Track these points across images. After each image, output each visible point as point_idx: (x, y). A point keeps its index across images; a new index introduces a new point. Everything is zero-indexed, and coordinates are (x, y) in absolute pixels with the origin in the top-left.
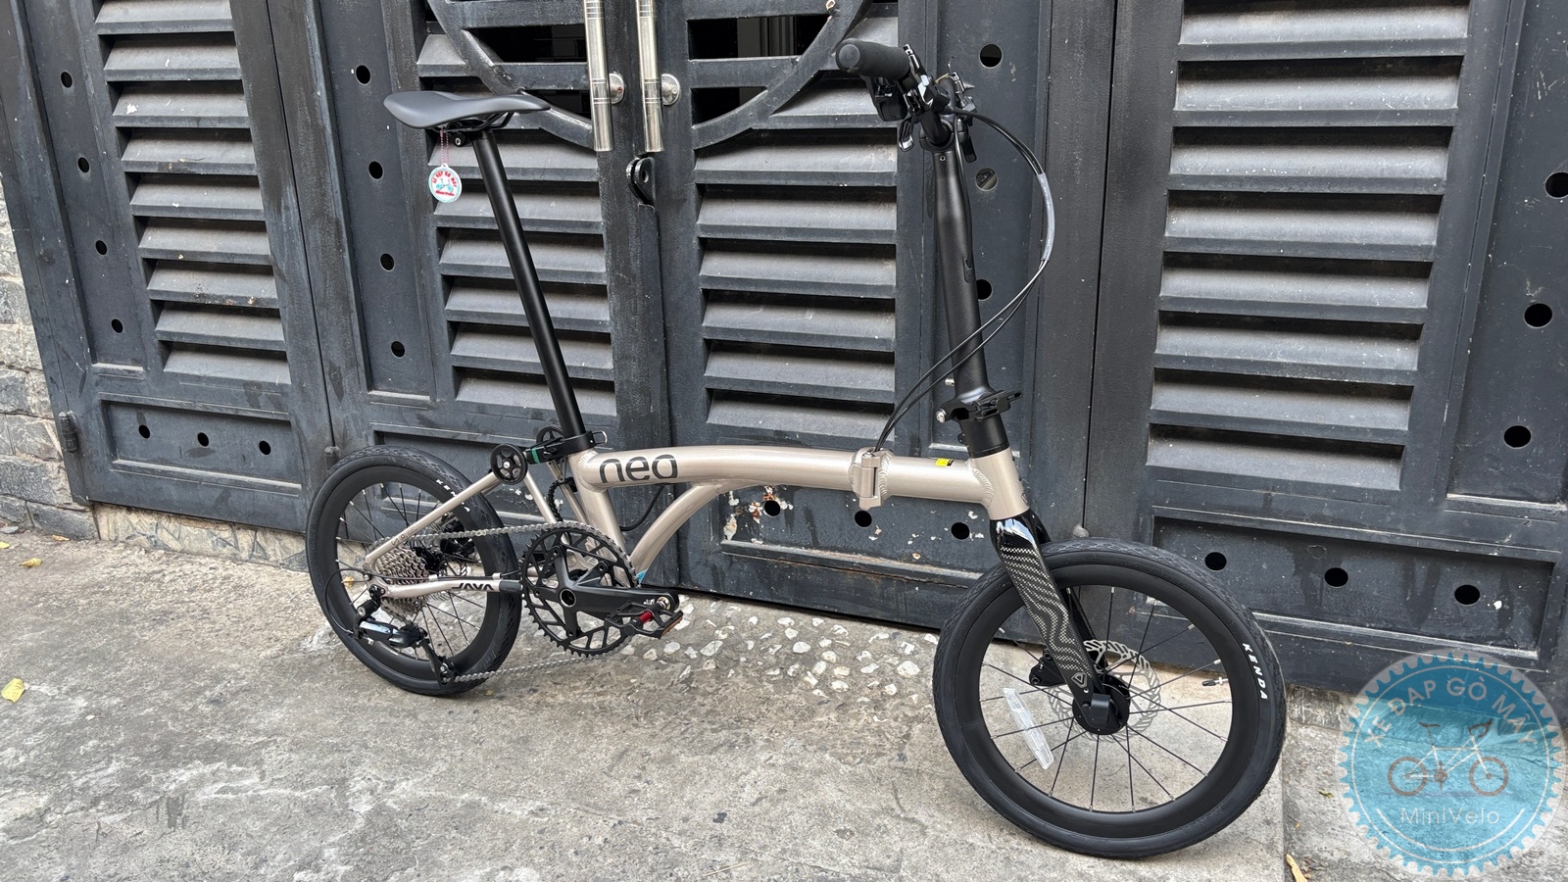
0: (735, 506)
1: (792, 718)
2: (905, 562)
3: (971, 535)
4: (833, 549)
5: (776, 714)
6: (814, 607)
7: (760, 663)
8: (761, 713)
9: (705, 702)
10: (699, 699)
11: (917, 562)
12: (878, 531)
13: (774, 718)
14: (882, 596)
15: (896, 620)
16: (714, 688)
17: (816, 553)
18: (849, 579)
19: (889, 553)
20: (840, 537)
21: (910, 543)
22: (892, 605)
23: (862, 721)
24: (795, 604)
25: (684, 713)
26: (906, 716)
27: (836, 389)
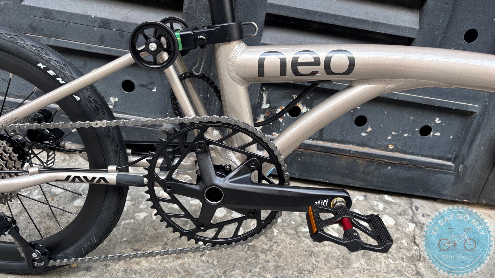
0: (265, 109)
1: (337, 267)
2: (382, 150)
3: (432, 133)
4: (333, 141)
5: (326, 265)
6: (313, 179)
7: (293, 223)
8: (313, 264)
9: (268, 258)
10: (262, 256)
11: (391, 151)
12: (369, 130)
13: (325, 268)
14: (364, 173)
15: (368, 187)
16: (268, 245)
17: (320, 143)
18: (344, 161)
19: (372, 144)
20: (340, 133)
21: (389, 138)
22: (369, 178)
23: (383, 263)
24: (299, 177)
25: (257, 270)
26: (407, 256)
27: (375, 23)
